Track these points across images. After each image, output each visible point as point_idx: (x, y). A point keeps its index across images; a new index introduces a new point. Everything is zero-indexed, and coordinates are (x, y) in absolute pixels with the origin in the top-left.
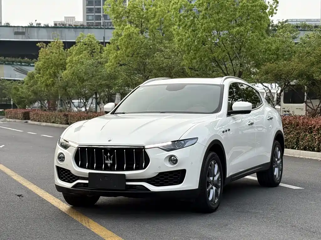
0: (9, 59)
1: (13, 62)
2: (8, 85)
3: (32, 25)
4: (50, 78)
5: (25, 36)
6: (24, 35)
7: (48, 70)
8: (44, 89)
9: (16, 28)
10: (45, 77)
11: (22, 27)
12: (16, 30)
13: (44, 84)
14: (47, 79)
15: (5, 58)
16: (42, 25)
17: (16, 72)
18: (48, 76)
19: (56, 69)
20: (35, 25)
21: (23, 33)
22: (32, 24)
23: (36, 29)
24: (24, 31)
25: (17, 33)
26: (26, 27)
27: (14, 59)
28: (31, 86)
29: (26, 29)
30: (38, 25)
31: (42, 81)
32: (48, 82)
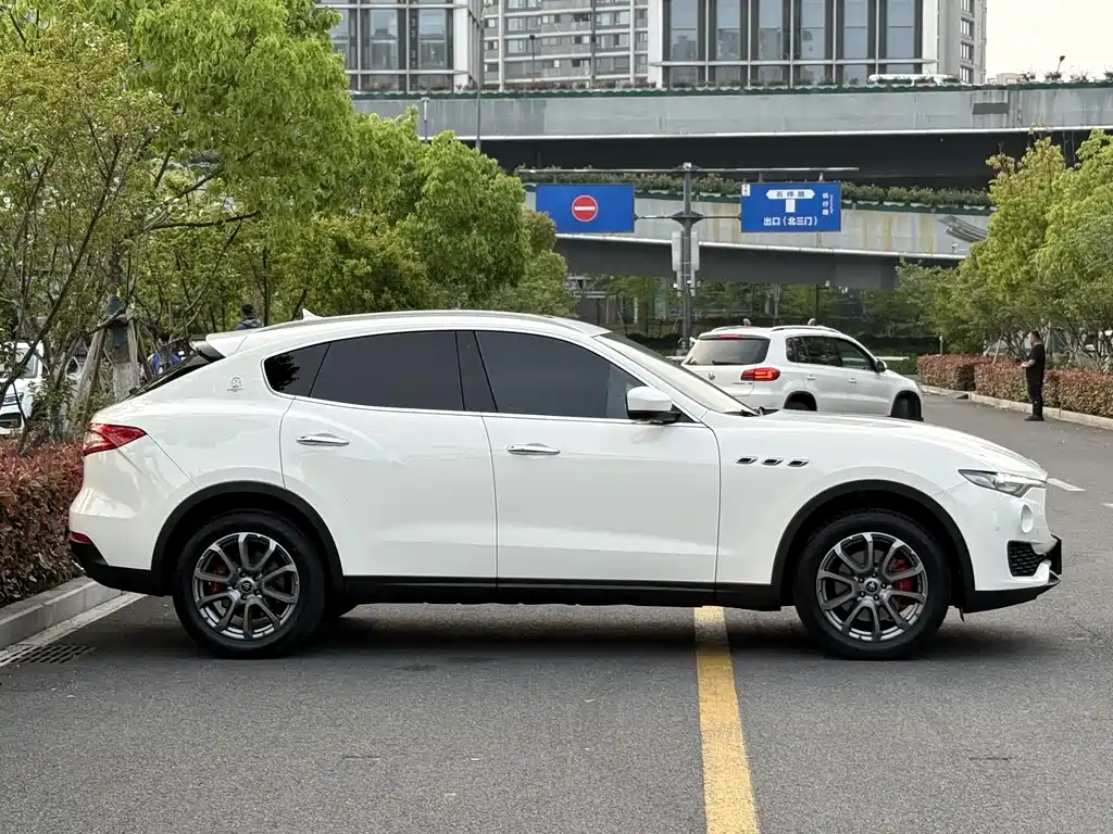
0: (952, 195)
1: (962, 203)
2: (923, 282)
3: (1031, 80)
4: (1021, 264)
5: (1008, 119)
6: (1005, 115)
7: (1016, 239)
8: (1005, 297)
9: (978, 92)
10: (1008, 262)
11: (1001, 88)
12: (979, 98)
13: (1003, 281)
14: (1013, 266)
15: (935, 191)
16: (1066, 79)
17: (949, 236)
18: (1015, 259)
19: (1038, 237)
20: (1040, 79)
21: (1001, 109)
22: (1033, 77)
23: (1043, 92)
24: (1006, 101)
25: (980, 110)
26: (1011, 88)
27: (965, 195)
28: (976, 286)
29: (1014, 93)
30: (1051, 81)
31: (998, 274)
32: (1013, 276)
